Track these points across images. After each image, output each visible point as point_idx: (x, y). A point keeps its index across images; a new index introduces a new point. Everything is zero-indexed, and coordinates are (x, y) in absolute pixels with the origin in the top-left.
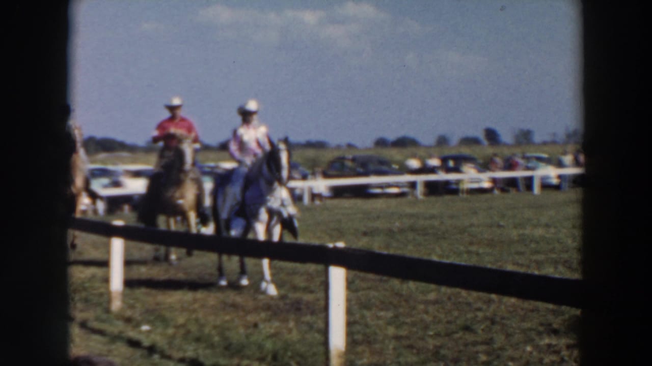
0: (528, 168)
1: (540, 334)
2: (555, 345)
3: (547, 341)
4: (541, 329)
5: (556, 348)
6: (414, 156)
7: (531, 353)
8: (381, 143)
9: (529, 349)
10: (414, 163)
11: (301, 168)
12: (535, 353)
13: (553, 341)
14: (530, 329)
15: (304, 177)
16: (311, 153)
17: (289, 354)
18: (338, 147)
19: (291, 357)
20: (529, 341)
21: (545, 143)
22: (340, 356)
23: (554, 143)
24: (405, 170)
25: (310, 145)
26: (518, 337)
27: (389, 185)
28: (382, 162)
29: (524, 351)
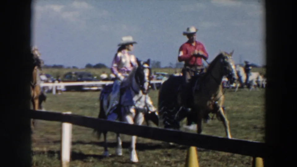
0: (158, 79)
1: (161, 156)
2: (169, 162)
3: (165, 159)
4: (162, 154)
5: (169, 163)
6: (104, 73)
7: (157, 165)
8: (89, 66)
9: (156, 163)
10: (104, 76)
11: (52, 77)
12: (160, 165)
13: (168, 160)
14: (157, 154)
15: (53, 82)
16: (56, 71)
17: (44, 163)
18: (69, 68)
19: (44, 164)
20: (156, 159)
21: (166, 68)
22: (67, 164)
23: (170, 68)
24: (99, 79)
25: (55, 67)
26: (151, 157)
27: (93, 86)
28: (89, 75)
29: (154, 164)
